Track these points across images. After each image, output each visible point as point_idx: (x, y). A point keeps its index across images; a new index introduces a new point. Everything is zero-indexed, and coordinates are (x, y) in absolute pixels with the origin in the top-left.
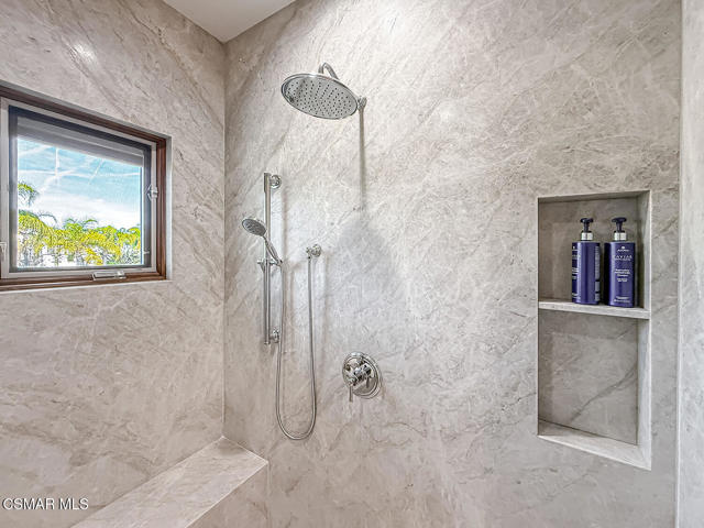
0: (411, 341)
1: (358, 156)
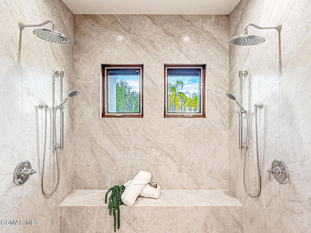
0: (303, 156)
1: (278, 56)
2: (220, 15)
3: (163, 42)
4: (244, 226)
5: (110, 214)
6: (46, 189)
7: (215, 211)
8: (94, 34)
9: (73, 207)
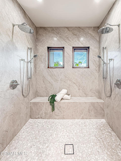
2: (95, 27)
3: (72, 38)
4: (105, 110)
5: (50, 105)
6: (24, 94)
7: (93, 104)
8: (44, 35)
9: (35, 102)
